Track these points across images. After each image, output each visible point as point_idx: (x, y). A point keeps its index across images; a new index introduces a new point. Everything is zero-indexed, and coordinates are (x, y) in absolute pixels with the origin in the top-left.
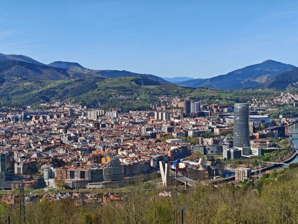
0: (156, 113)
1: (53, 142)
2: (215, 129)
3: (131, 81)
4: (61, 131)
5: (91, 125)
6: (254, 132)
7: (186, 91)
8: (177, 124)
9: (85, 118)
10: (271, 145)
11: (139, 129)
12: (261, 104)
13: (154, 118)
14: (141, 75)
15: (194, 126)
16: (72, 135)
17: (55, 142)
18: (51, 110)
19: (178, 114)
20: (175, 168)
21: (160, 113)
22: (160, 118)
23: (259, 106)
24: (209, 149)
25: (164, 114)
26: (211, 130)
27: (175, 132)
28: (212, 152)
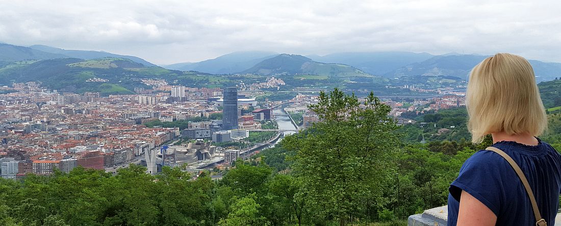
0: (140, 97)
1: (13, 131)
2: (204, 113)
3: (112, 62)
4: (24, 118)
5: (63, 111)
6: (242, 115)
7: (173, 74)
8: (165, 109)
9: (54, 103)
11: (120, 114)
12: (249, 87)
13: (138, 103)
14: (123, 57)
15: (183, 110)
16: (39, 123)
17: (16, 132)
18: (11, 94)
19: (166, 98)
20: (162, 155)
22: (145, 102)
23: (246, 90)
24: (198, 133)
26: (200, 114)
27: (162, 117)
28: (201, 136)
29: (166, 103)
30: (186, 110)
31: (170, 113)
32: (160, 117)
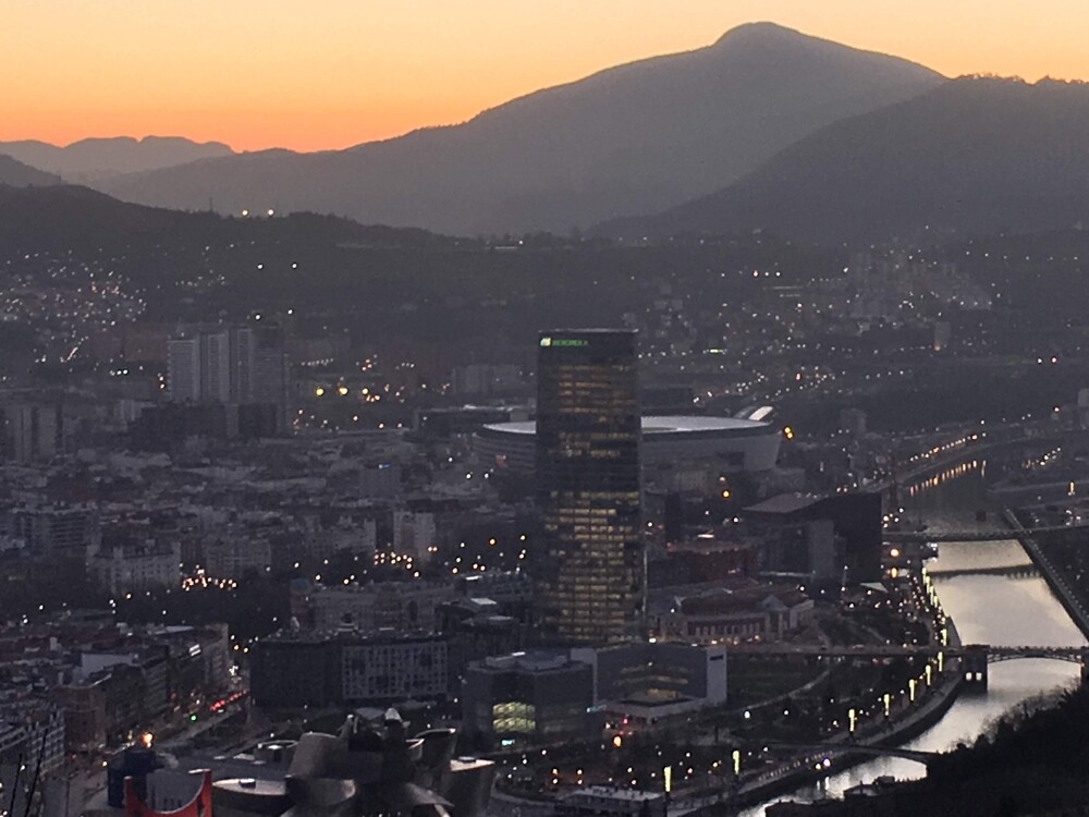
2: (399, 516)
8: (123, 489)
10: (793, 624)
15: (252, 499)
24: (359, 664)
26: (371, 527)
27: (108, 544)
28: (383, 682)
29: (134, 451)
30: (268, 500)
31: (160, 520)
32: (92, 549)
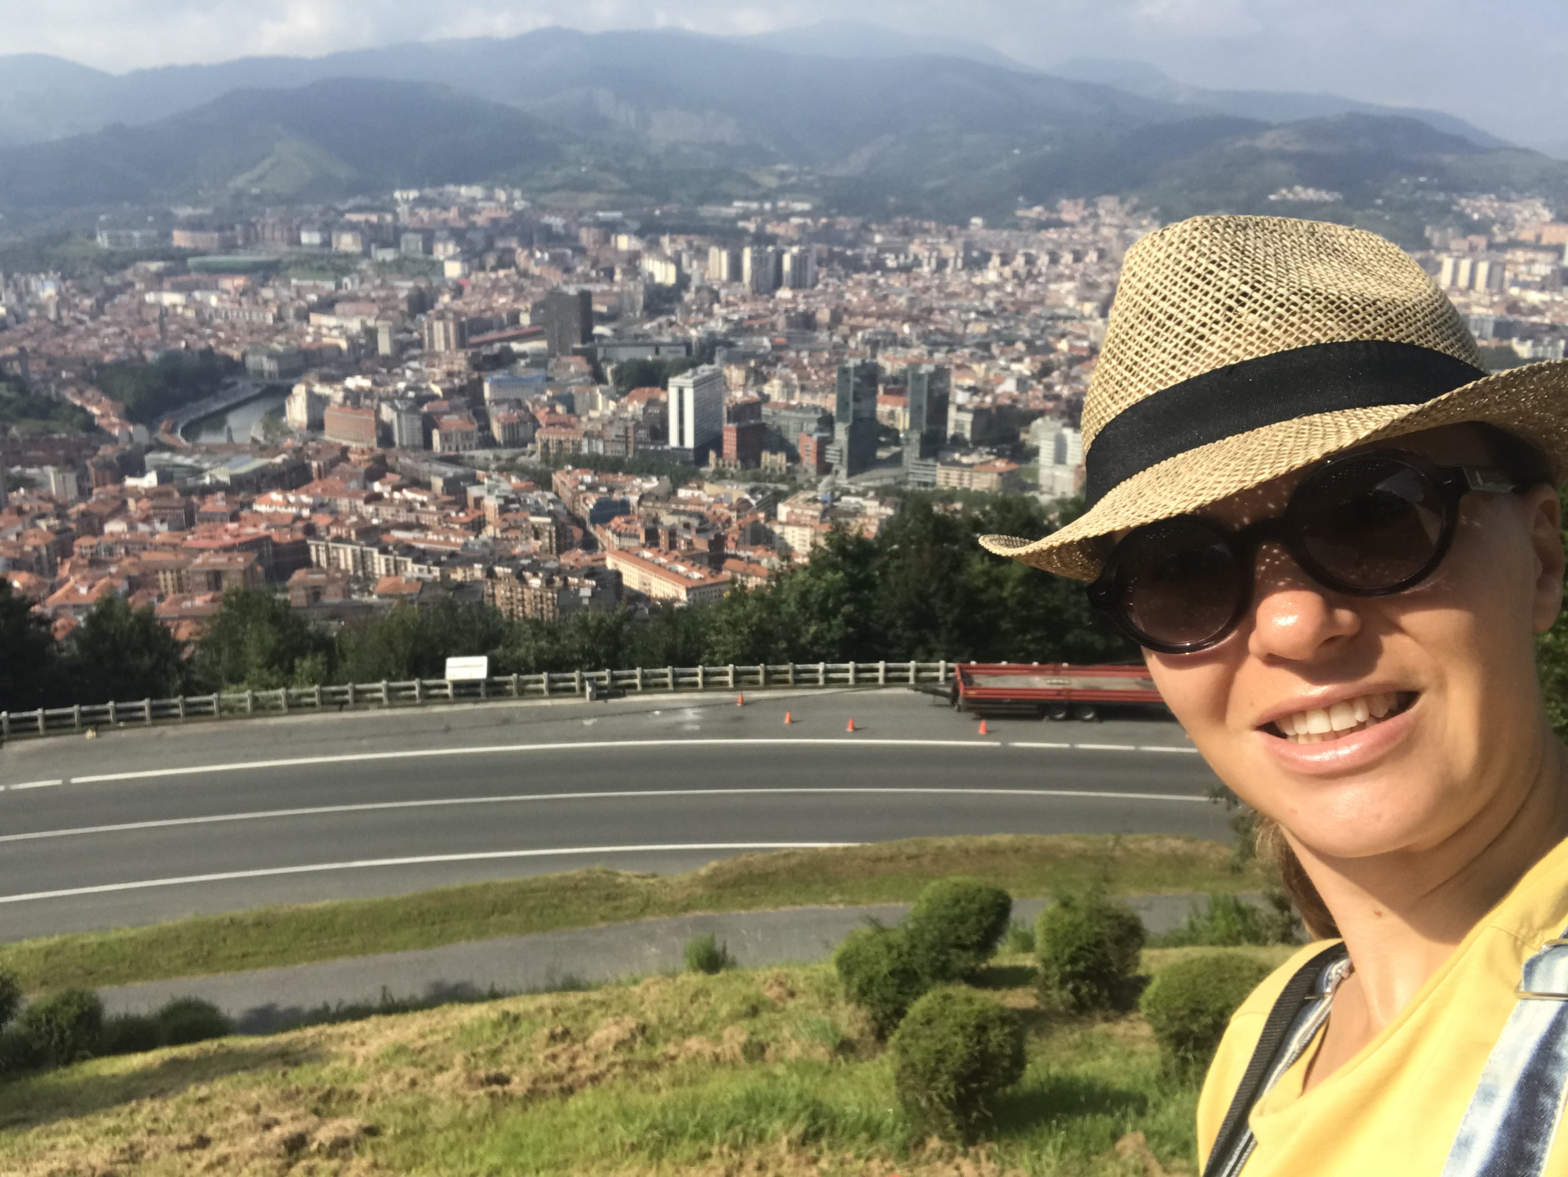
0: (1448, 263)
8: (1534, 310)
18: (1053, 233)
19: (1542, 270)
21: (1465, 265)
22: (1463, 282)
25: (1483, 268)
29: (1542, 291)
31: (1553, 327)
32: (1515, 340)
